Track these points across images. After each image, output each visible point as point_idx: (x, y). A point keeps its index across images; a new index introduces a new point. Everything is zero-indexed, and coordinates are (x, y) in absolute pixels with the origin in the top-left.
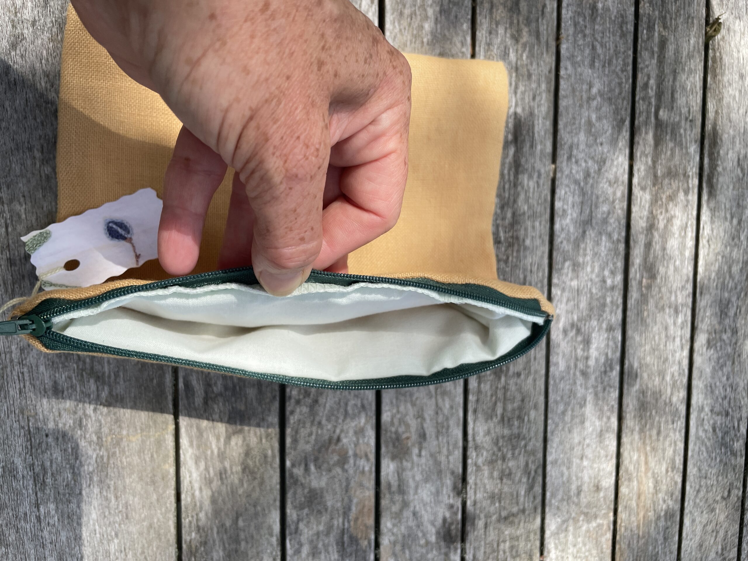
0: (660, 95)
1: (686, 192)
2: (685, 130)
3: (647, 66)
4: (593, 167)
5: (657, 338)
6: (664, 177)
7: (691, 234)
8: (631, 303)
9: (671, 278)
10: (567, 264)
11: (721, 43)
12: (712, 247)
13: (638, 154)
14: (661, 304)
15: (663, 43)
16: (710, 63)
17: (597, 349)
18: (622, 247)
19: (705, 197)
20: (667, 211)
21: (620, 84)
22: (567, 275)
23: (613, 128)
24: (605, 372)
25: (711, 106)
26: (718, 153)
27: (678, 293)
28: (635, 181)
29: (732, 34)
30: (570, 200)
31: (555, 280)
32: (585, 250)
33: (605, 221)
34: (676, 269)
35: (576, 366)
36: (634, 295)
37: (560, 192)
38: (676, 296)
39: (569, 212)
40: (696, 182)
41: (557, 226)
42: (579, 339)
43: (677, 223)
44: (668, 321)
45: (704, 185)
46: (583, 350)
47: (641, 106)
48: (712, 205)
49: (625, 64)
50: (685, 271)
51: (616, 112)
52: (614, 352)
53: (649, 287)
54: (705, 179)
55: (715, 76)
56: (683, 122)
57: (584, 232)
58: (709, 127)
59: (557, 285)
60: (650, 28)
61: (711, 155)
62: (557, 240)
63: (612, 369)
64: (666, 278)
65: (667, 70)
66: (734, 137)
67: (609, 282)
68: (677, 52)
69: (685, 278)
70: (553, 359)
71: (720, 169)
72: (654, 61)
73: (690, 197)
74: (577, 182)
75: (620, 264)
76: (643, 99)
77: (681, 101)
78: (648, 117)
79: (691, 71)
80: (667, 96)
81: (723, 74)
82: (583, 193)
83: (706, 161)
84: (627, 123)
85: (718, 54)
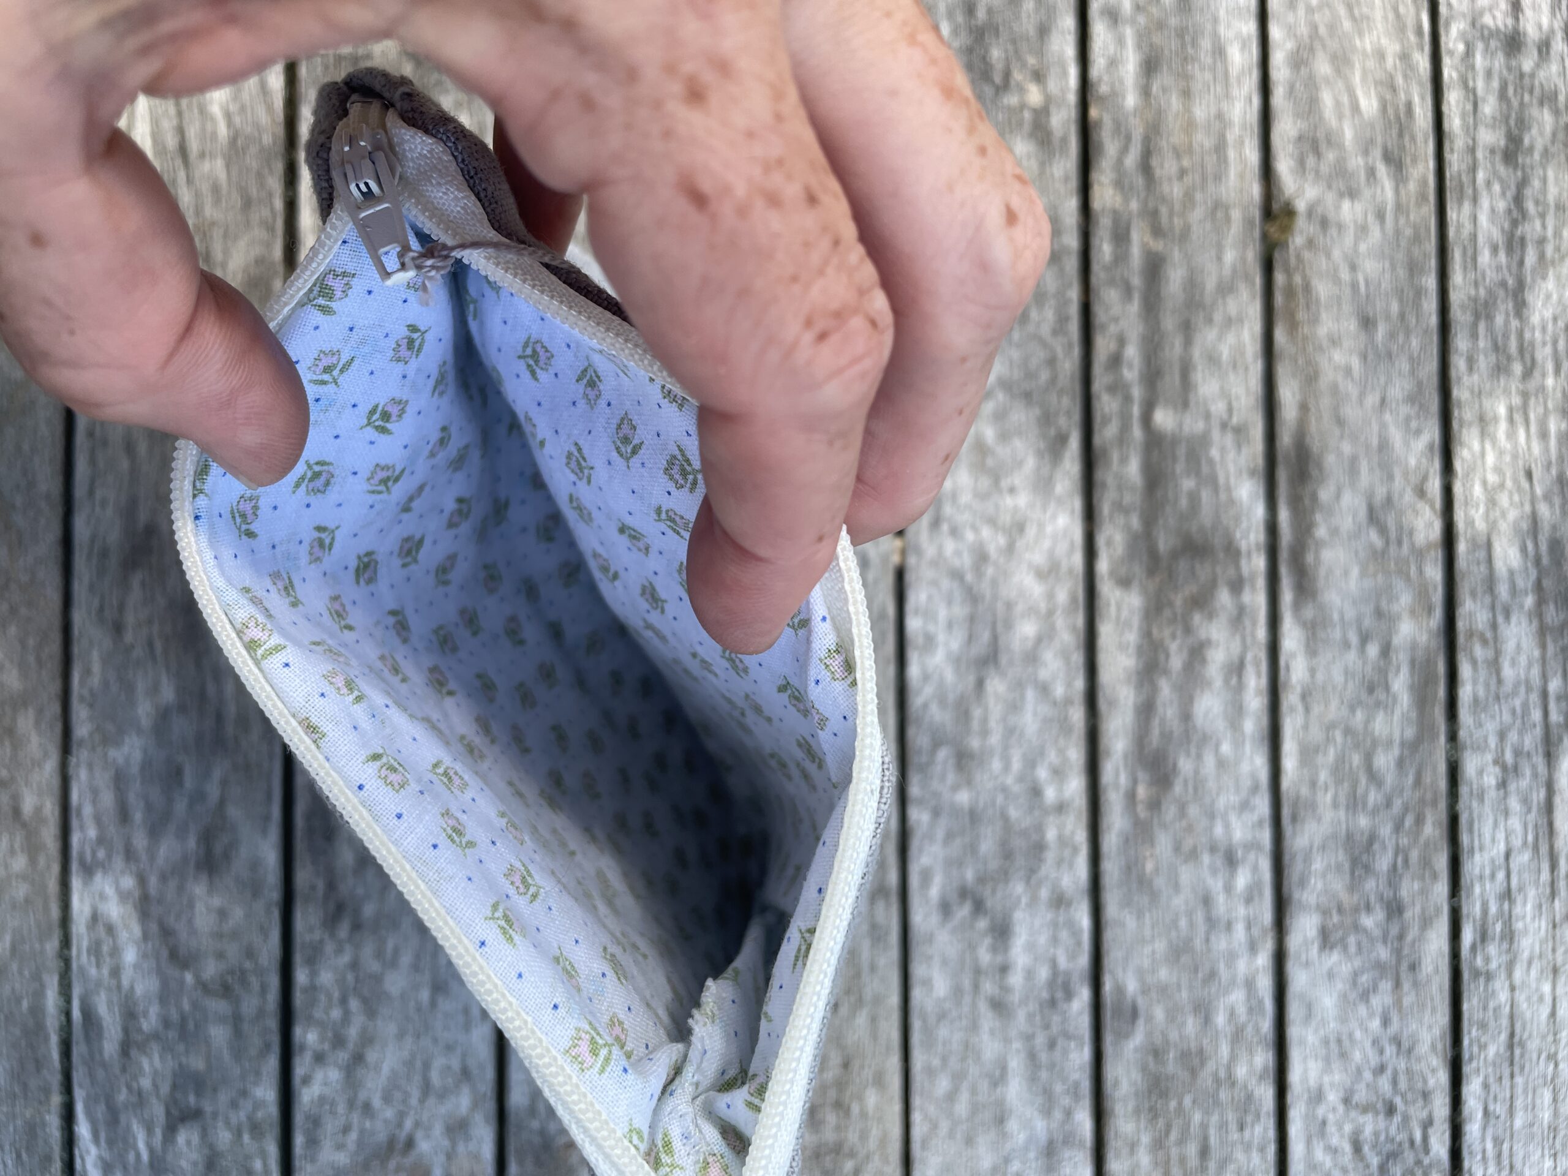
0: (1152, 376)
1: (1237, 586)
2: (1223, 450)
3: (1116, 320)
4: (994, 542)
5: (1183, 923)
6: (1175, 555)
7: (1255, 682)
8: (1110, 841)
9: (1211, 784)
10: (943, 754)
11: (1307, 255)
12: (1316, 709)
13: (1105, 507)
14: (1188, 843)
15: (1154, 267)
16: (1279, 299)
17: (1030, 947)
18: (1077, 715)
19: (1287, 597)
20: (1188, 630)
21: (1052, 362)
22: (943, 778)
23: (1040, 454)
24: (1053, 1003)
25: (1288, 394)
26: (1314, 498)
27: (1233, 819)
28: (1103, 566)
29: (1333, 231)
30: (942, 613)
31: (914, 790)
32: (985, 721)
33: (1032, 658)
34: (1222, 763)
35: (976, 987)
36: (1115, 821)
37: (917, 597)
38: (1227, 826)
39: (941, 637)
40: (1260, 563)
41: (914, 671)
42: (982, 924)
43: (1217, 658)
44: (1210, 881)
45: (1284, 571)
46: (994, 949)
47: (1106, 404)
48: (1309, 612)
49: (1062, 319)
50: (1245, 768)
51: (1046, 419)
52: (1072, 957)
53: (1155, 805)
54: (1284, 555)
55: (1293, 326)
56: (1216, 434)
57: (980, 684)
58: (1285, 439)
59: (921, 802)
60: (1121, 237)
61: (1296, 503)
62: (917, 701)
63: (1069, 995)
64: (1198, 784)
65: (1169, 322)
66: (1354, 461)
67: (1050, 794)
68: (1192, 284)
69: (1247, 783)
70: (918, 970)
71: (1321, 532)
72: (1135, 307)
73: (1247, 597)
74: (957, 575)
75: (1076, 754)
76: (1112, 389)
77: (1207, 386)
78: (1125, 428)
79: (1229, 322)
80: (1171, 380)
81: (1315, 321)
82: (972, 597)
83: (1284, 515)
84: (1074, 443)
85: (1298, 279)
